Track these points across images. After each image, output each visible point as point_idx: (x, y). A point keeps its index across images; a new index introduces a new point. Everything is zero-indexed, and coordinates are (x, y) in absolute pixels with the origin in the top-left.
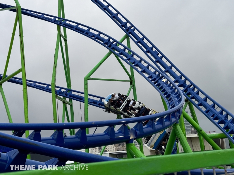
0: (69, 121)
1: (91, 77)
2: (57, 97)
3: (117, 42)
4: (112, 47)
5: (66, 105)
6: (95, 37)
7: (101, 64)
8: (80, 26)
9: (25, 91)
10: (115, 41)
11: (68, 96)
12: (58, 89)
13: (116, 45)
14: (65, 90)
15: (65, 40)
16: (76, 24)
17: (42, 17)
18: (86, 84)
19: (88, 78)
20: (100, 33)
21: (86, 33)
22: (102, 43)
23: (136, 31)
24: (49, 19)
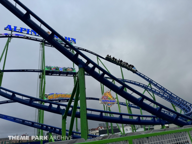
3: (147, 86)
12: (130, 105)
20: (140, 83)
21: (135, 84)
23: (153, 82)
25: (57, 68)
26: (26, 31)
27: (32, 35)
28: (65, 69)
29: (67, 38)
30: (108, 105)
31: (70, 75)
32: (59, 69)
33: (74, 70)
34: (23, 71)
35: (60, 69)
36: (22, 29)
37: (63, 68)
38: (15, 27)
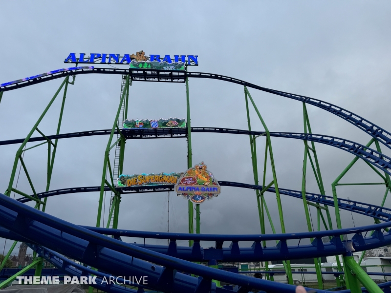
0: (327, 229)
1: (339, 183)
2: (308, 203)
3: (363, 147)
4: (358, 152)
5: (320, 210)
6: (340, 145)
7: (348, 169)
8: (324, 138)
9: (278, 199)
10: (360, 146)
11: (321, 202)
12: (310, 195)
13: (362, 149)
14: (317, 196)
15: (314, 151)
16: (321, 137)
17: (290, 136)
18: (334, 190)
19: (335, 184)
20: (345, 140)
21: (332, 143)
22: (348, 149)
23: (384, 133)
24: (296, 136)
25: (147, 124)
26: (100, 57)
27: (111, 63)
28: (163, 122)
29: (180, 57)
30: (194, 198)
31: (179, 135)
32: (150, 124)
33: (182, 124)
34: (86, 134)
35: (152, 125)
36: (92, 55)
37: (158, 122)
38: (82, 55)
